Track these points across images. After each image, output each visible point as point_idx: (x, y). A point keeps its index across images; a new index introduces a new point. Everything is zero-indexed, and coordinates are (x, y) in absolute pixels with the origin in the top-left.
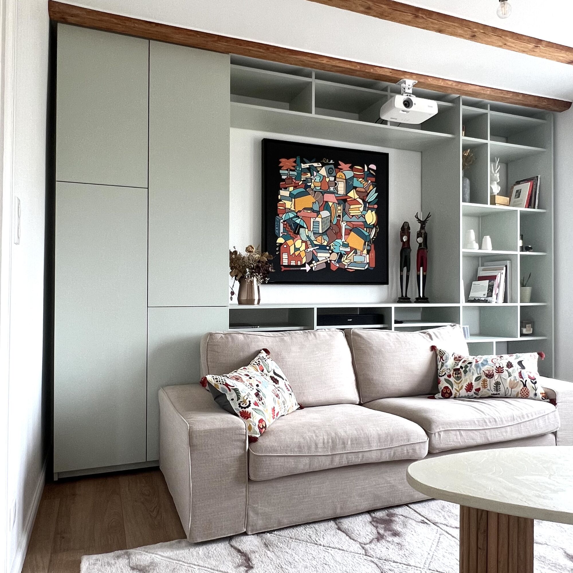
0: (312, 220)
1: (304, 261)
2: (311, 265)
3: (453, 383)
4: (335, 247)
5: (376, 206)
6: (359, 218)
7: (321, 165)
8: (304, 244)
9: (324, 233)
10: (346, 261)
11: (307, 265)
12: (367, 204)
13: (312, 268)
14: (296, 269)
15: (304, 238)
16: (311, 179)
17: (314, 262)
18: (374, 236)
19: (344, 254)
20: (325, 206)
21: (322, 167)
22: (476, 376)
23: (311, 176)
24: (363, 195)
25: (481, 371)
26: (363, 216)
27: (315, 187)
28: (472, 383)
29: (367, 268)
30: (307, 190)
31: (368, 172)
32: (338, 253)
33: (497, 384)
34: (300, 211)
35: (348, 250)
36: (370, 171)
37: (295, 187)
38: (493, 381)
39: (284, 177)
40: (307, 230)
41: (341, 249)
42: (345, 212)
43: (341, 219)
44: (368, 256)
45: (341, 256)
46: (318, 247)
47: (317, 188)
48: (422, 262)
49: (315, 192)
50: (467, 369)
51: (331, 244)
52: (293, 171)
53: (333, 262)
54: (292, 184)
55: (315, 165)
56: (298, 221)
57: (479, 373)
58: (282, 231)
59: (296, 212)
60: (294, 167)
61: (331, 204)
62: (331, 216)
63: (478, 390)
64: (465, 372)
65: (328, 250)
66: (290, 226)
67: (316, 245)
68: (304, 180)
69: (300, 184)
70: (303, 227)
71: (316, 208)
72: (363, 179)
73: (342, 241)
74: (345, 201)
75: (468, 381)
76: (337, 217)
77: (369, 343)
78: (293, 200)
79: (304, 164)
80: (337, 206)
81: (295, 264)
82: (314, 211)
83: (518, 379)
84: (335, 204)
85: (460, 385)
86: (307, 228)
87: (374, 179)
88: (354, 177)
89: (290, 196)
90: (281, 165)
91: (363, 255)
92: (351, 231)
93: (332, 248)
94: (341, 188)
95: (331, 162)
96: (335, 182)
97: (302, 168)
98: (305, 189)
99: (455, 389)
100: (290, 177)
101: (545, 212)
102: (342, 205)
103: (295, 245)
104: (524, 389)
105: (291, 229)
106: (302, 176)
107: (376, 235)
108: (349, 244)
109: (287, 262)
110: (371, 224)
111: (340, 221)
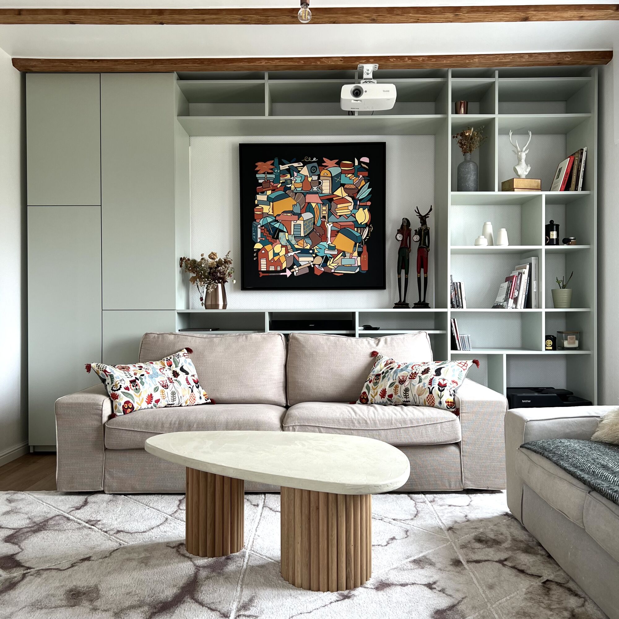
0: (293, 223)
1: (284, 266)
2: (292, 270)
3: (371, 388)
4: (319, 250)
5: (369, 203)
6: (348, 217)
7: (302, 165)
8: (284, 248)
9: (307, 236)
10: (332, 265)
11: (287, 269)
12: (358, 202)
13: (293, 273)
14: (275, 274)
15: (284, 242)
16: (291, 180)
17: (295, 267)
18: (367, 236)
19: (330, 257)
20: (308, 208)
21: (303, 166)
22: (391, 381)
23: (291, 177)
24: (353, 193)
25: (397, 377)
26: (353, 215)
27: (295, 188)
28: (385, 389)
29: (359, 271)
30: (286, 192)
31: (360, 166)
32: (323, 257)
33: (407, 390)
34: (279, 215)
35: (335, 253)
36: (362, 164)
37: (273, 190)
38: (403, 387)
39: (260, 181)
40: (287, 234)
41: (327, 252)
42: (331, 213)
43: (327, 220)
44: (359, 258)
46: (300, 251)
47: (298, 189)
48: (423, 264)
49: (296, 193)
50: (386, 375)
51: (315, 248)
52: (271, 173)
53: (317, 266)
54: (270, 187)
55: (296, 165)
56: (277, 225)
57: (394, 378)
58: (259, 236)
59: (275, 216)
60: (272, 169)
61: (314, 205)
62: (314, 217)
63: (391, 396)
64: (384, 377)
65: (312, 254)
66: (269, 231)
67: (297, 249)
68: (281, 183)
69: (278, 186)
70: (283, 231)
71: (297, 210)
72: (353, 174)
73: (328, 243)
74: (330, 200)
75: (383, 387)
76: (321, 218)
77: (303, 346)
78: (271, 203)
79: (282, 165)
80: (322, 206)
81: (273, 269)
82: (294, 214)
83: (427, 385)
84: (319, 205)
85: (376, 391)
86: (287, 232)
87: (366, 174)
88: (341, 174)
89: (267, 201)
90: (257, 169)
91: (353, 257)
92: (338, 232)
93: (316, 251)
94: (326, 187)
95: (314, 159)
96: (319, 180)
97: (280, 170)
98: (285, 191)
99: (371, 394)
100: (267, 180)
101: (589, 193)
102: (327, 205)
103: (273, 250)
104: (430, 397)
105: (269, 234)
106: (281, 178)
107: (369, 235)
108: (335, 246)
109: (265, 268)
110: (362, 224)
111: (326, 222)
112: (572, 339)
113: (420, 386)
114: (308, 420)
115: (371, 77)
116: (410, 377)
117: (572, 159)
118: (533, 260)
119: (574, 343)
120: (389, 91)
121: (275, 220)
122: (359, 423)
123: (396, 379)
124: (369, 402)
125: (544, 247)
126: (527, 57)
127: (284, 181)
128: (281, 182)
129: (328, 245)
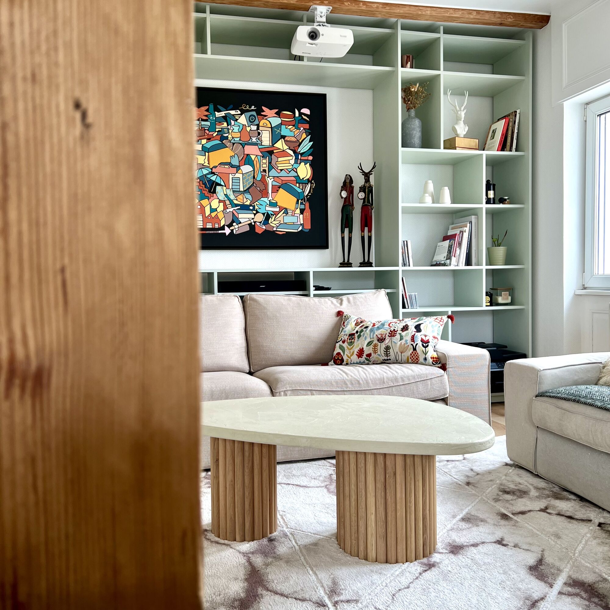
0: (231, 176)
1: (223, 223)
2: (231, 228)
3: (346, 348)
4: (260, 206)
5: (311, 158)
6: (290, 172)
7: (239, 112)
8: (222, 204)
9: (247, 191)
10: (274, 222)
11: (226, 227)
12: (300, 155)
13: (232, 230)
14: (212, 232)
15: (222, 197)
16: (228, 129)
17: (234, 224)
18: (309, 192)
19: (271, 214)
20: (247, 160)
21: (241, 114)
22: (368, 340)
23: (228, 126)
24: (294, 146)
25: (375, 335)
26: (294, 169)
27: (233, 138)
28: (363, 348)
29: (301, 230)
30: (223, 142)
31: (300, 118)
32: (264, 214)
33: (387, 348)
34: (215, 167)
35: (277, 209)
36: (303, 116)
37: (209, 139)
38: (383, 345)
40: (224, 188)
41: (268, 208)
42: (271, 166)
43: (267, 174)
44: (301, 216)
45: (268, 217)
46: (239, 207)
47: (236, 139)
48: (366, 222)
49: (234, 144)
50: (362, 334)
51: (255, 204)
52: (206, 120)
53: (258, 224)
54: (204, 136)
55: (233, 112)
56: (213, 178)
57: (372, 337)
59: (211, 167)
60: (206, 116)
61: (253, 157)
62: (254, 170)
63: (369, 355)
64: (359, 337)
65: (252, 210)
66: (205, 184)
67: (236, 205)
68: (218, 132)
69: (214, 135)
70: (220, 185)
71: (235, 162)
72: (294, 126)
73: (269, 199)
74: (271, 153)
75: (360, 347)
76: (261, 172)
77: (265, 308)
78: (207, 154)
79: (218, 112)
80: (262, 159)
81: (211, 227)
82: (232, 166)
83: (409, 342)
84: (259, 157)
85: (352, 351)
86: (225, 186)
87: (307, 126)
88: (282, 125)
89: (202, 150)
91: (295, 215)
92: (279, 187)
93: (256, 207)
94: (266, 138)
95: (253, 108)
96: (259, 131)
97: (216, 118)
98: (221, 140)
99: (347, 355)
100: (202, 128)
101: (523, 154)
102: (268, 157)
103: (210, 205)
104: (414, 353)
105: (205, 188)
106: (217, 126)
107: (312, 191)
108: (277, 202)
109: (202, 224)
110: (304, 179)
111: (266, 176)
112: (505, 294)
113: (403, 344)
114: (299, 383)
115: (325, 21)
116: (390, 335)
117: (507, 120)
118: (473, 218)
119: (507, 299)
120: (346, 37)
121: (211, 172)
122: (352, 384)
123: (373, 338)
124: (345, 363)
125: (484, 206)
126: (475, 13)
127: (221, 129)
128: (217, 130)
129: (269, 201)
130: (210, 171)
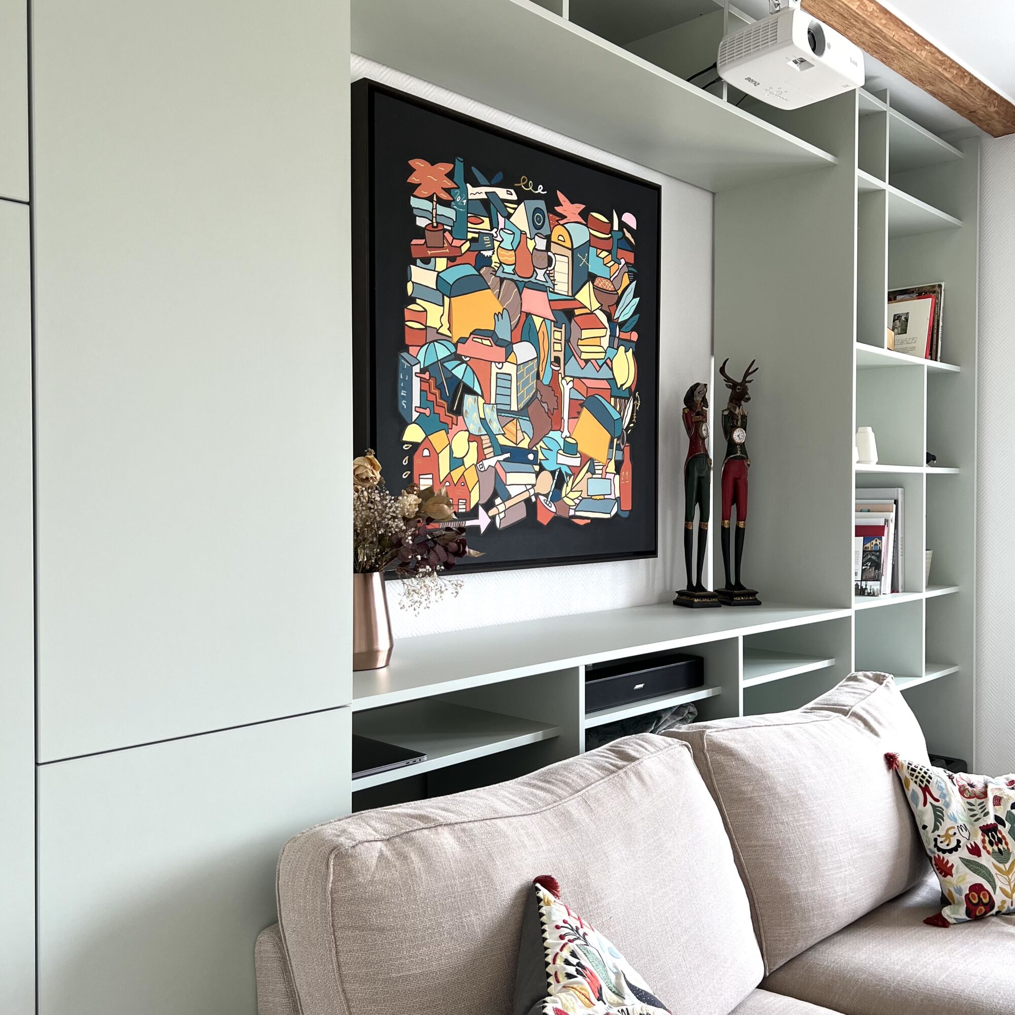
0: (494, 370)
1: (474, 499)
2: (493, 512)
3: (993, 871)
4: (546, 452)
5: (634, 336)
6: (601, 367)
7: (514, 197)
8: (475, 445)
9: (522, 412)
10: (571, 495)
11: (481, 509)
12: (618, 329)
13: (493, 518)
14: (454, 525)
15: (475, 427)
16: (492, 238)
17: (497, 501)
18: (630, 422)
19: (567, 475)
20: (526, 328)
21: (518, 203)
24: (609, 303)
26: (608, 361)
27: (501, 263)
29: (616, 513)
30: (482, 272)
32: (553, 473)
34: (463, 340)
35: (576, 462)
36: (625, 230)
39: (421, 222)
40: (481, 401)
42: (570, 351)
43: (562, 371)
44: (617, 477)
45: (560, 481)
46: (508, 455)
47: (506, 269)
49: (502, 280)
51: (538, 446)
52: (446, 204)
54: (443, 247)
55: (502, 193)
56: (459, 372)
58: (416, 402)
59: (455, 340)
60: (448, 191)
61: (538, 321)
62: (538, 357)
65: (532, 463)
66: (439, 387)
67: (504, 449)
68: (473, 240)
69: (464, 249)
70: (473, 393)
71: (504, 333)
72: (610, 252)
73: (564, 436)
74: (570, 314)
76: (551, 362)
78: (447, 299)
79: (473, 186)
80: (553, 328)
82: (498, 342)
84: (548, 322)
85: (1013, 878)
86: (483, 397)
87: (631, 257)
88: (590, 245)
89: (437, 289)
90: (413, 179)
91: (607, 476)
92: (582, 406)
93: (541, 456)
94: (562, 276)
95: (540, 189)
96: (550, 254)
97: (468, 200)
98: (478, 268)
99: (1001, 888)
100: (437, 223)
101: (958, 371)
102: (564, 325)
103: (450, 447)
105: (441, 398)
106: (470, 225)
107: (635, 417)
108: (577, 443)
110: (624, 387)
111: (560, 375)
117: (934, 301)
120: (856, 64)
121: (455, 353)
124: (998, 912)
125: (925, 470)
127: (477, 236)
128: (470, 236)
129: (564, 439)
130: (453, 350)
